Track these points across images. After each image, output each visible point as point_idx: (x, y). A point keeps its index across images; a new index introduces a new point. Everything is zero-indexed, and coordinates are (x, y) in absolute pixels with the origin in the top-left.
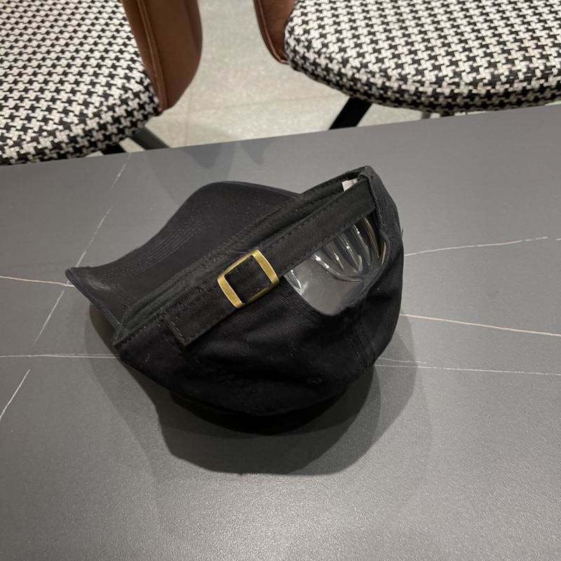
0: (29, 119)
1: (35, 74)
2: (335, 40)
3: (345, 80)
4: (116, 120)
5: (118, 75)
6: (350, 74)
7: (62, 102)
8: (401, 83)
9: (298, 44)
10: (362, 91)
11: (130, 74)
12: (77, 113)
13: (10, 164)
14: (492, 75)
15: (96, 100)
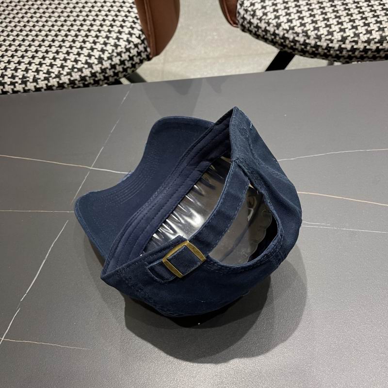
0: (65, 60)
1: (69, 30)
2: (272, 10)
3: (278, 38)
4: (122, 62)
5: (124, 32)
6: (281, 34)
7: (87, 49)
8: (317, 40)
9: (246, 13)
10: (289, 46)
11: (132, 32)
12: (97, 57)
13: (53, 90)
14: (381, 36)
15: (109, 48)
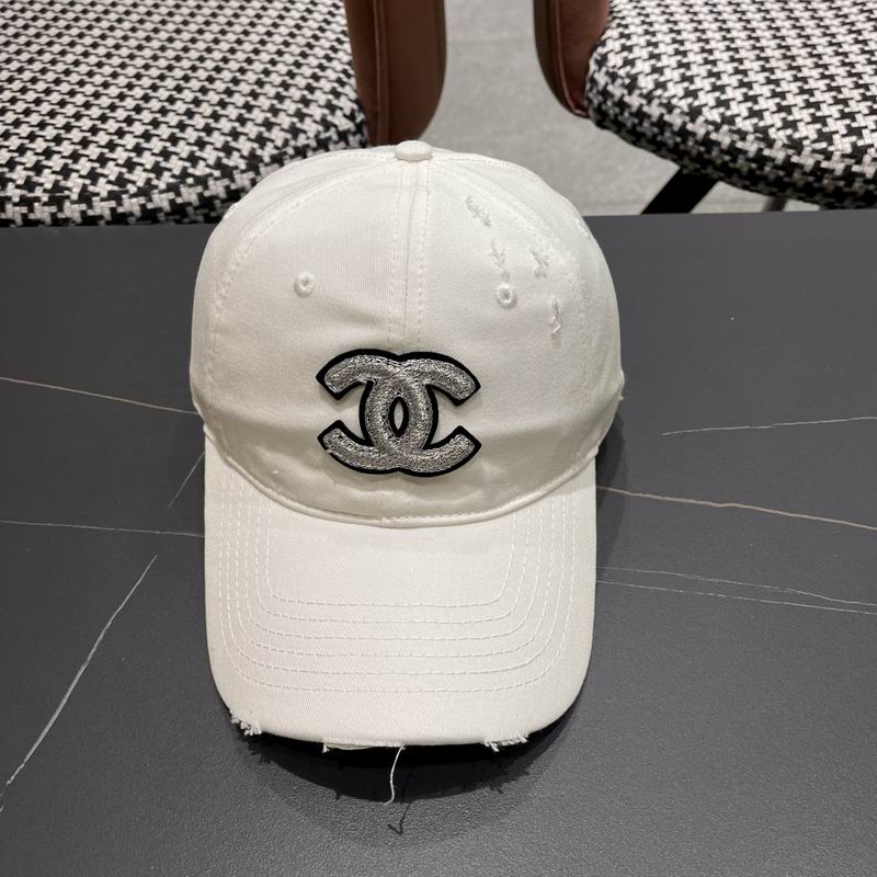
0: (166, 154)
1: (179, 89)
2: (677, 78)
3: (690, 143)
5: (316, 101)
6: (701, 132)
7: (222, 134)
8: (791, 152)
9: (613, 81)
10: (719, 162)
11: (335, 102)
12: (246, 153)
15: (278, 136)
